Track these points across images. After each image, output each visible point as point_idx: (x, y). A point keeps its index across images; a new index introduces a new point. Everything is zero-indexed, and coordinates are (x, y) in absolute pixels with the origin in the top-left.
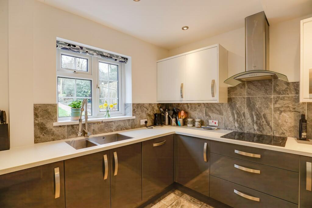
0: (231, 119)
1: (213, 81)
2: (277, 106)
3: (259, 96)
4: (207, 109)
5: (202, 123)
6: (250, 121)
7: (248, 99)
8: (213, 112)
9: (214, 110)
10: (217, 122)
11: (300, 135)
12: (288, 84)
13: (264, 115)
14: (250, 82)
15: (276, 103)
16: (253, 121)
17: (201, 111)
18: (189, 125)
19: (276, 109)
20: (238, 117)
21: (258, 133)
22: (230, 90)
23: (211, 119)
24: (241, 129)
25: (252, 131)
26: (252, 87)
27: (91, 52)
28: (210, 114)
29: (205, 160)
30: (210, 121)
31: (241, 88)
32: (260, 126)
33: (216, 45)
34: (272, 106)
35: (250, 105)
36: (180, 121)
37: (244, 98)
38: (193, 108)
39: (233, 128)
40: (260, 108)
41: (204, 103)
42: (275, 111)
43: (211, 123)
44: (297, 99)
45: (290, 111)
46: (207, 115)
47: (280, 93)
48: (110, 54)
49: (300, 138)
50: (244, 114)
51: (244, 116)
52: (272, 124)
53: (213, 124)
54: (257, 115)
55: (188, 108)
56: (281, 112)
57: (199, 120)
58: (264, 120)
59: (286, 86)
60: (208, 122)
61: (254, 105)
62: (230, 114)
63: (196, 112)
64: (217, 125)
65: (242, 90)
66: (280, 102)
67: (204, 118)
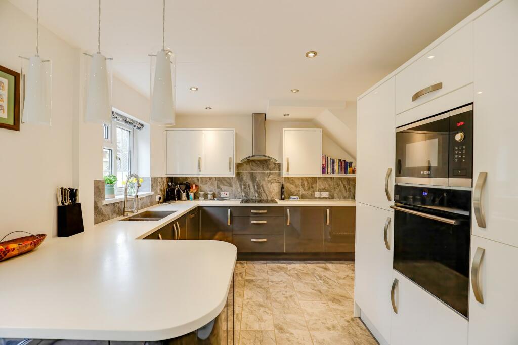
0: (239, 190)
1: (230, 158)
2: (269, 179)
3: (258, 171)
4: (219, 182)
5: (214, 196)
6: (253, 190)
7: (252, 173)
8: (224, 185)
9: (225, 183)
10: (228, 193)
11: (282, 197)
12: (275, 164)
13: (262, 186)
14: (253, 161)
15: (268, 177)
16: (255, 190)
17: (212, 184)
18: (200, 198)
19: (269, 181)
20: (245, 188)
21: (258, 199)
22: (238, 166)
23: (222, 191)
24: (247, 197)
25: (254, 198)
26: (254, 163)
27: (119, 118)
28: (221, 186)
29: (229, 224)
30: (221, 193)
31: (247, 165)
32: (260, 194)
33: (234, 129)
34: (266, 179)
35: (253, 178)
36: (191, 195)
37: (249, 173)
38: (204, 182)
39: (241, 197)
40: (260, 180)
41: (215, 177)
42: (268, 182)
43: (222, 194)
44: (279, 175)
45: (276, 182)
46: (218, 187)
47: (270, 170)
48: (132, 120)
49: (282, 199)
50: (249, 185)
51: (249, 187)
52: (267, 191)
53: (225, 196)
54: (257, 185)
55: (198, 181)
56: (271, 183)
57: (212, 193)
58: (262, 189)
59: (274, 166)
60: (219, 193)
61: (256, 178)
62: (239, 186)
63: (207, 185)
64: (228, 196)
65: (248, 166)
66: (271, 176)
67: (216, 191)
